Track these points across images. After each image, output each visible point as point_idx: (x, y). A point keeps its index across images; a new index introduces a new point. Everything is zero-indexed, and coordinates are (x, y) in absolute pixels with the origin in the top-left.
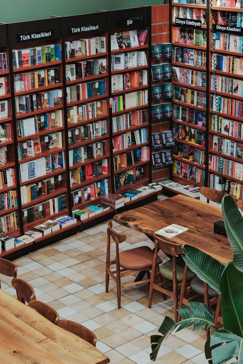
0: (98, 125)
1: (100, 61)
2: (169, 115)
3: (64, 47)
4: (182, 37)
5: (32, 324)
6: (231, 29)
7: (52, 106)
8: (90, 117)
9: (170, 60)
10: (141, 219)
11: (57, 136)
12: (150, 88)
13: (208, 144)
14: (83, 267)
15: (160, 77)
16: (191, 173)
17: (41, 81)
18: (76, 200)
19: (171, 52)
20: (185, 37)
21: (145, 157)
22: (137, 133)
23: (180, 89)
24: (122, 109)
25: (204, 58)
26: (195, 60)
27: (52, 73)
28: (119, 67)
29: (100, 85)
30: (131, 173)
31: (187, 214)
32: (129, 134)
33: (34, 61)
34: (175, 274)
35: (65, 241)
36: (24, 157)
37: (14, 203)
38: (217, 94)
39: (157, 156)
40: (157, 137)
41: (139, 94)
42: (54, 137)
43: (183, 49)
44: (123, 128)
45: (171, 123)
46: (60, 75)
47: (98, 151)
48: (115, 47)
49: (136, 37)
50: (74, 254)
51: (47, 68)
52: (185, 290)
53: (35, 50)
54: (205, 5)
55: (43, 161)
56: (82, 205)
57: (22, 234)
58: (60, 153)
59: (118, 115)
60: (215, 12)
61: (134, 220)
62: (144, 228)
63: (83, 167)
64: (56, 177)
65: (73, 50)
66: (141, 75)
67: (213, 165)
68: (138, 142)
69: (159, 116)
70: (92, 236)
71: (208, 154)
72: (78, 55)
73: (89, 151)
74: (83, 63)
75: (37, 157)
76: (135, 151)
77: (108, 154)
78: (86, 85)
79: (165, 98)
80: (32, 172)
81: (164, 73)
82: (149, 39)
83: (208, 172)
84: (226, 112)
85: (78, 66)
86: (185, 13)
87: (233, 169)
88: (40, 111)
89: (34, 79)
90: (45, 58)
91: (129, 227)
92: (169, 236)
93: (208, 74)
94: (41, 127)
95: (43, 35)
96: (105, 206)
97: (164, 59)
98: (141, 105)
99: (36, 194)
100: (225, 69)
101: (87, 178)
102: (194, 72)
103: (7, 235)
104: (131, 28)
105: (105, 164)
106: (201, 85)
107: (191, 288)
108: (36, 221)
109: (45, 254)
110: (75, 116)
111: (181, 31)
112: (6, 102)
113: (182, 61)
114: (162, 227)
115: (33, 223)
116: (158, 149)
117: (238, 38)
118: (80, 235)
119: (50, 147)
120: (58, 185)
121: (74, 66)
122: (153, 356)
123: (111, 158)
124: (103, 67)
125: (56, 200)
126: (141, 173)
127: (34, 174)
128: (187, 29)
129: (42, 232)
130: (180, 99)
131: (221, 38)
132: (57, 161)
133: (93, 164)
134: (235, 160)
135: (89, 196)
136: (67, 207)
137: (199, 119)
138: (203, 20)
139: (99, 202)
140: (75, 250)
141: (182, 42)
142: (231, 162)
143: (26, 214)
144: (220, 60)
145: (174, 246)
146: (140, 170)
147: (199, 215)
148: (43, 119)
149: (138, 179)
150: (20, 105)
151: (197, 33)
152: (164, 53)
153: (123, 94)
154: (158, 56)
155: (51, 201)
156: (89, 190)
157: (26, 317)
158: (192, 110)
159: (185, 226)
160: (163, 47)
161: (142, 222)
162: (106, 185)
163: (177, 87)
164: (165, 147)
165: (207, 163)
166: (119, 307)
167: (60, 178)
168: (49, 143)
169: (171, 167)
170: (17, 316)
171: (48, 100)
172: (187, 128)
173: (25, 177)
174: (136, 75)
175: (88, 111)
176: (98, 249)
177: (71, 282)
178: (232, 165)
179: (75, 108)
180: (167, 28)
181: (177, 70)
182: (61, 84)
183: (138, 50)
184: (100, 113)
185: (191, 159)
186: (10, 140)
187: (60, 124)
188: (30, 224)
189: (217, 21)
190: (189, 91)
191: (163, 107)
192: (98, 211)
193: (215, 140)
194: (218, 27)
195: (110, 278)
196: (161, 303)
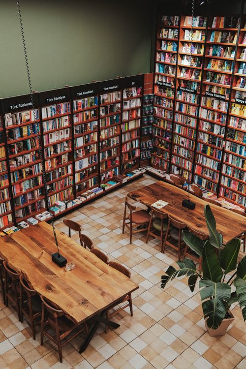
0: (114, 139)
1: (117, 105)
2: (151, 132)
3: (100, 98)
4: (160, 91)
5: (94, 263)
6: (189, 90)
7: (92, 130)
8: (111, 135)
9: (152, 103)
10: (143, 196)
11: (94, 146)
12: (141, 118)
13: (171, 149)
14: (108, 217)
15: (147, 112)
16: (161, 163)
17: (87, 117)
18: (103, 178)
19: (153, 99)
20: (161, 91)
21: (137, 155)
22: (134, 142)
23: (158, 119)
24: (127, 129)
25: (172, 104)
26: (166, 104)
27: (93, 112)
28: (127, 107)
29: (116, 118)
30: (130, 163)
31: (166, 193)
32: (130, 143)
33: (84, 106)
34: (162, 228)
35: (97, 201)
36: (77, 157)
37: (71, 182)
38: (178, 124)
39: (144, 154)
40: (144, 144)
41: (135, 121)
42: (92, 146)
43: (160, 98)
44: (127, 139)
45: (151, 136)
46: (97, 113)
47: (114, 153)
48: (125, 97)
49: (136, 91)
50: (103, 210)
51: (90, 110)
52: (168, 236)
53: (84, 100)
54: (174, 75)
55: (87, 159)
56: (105, 181)
57: (75, 198)
58: (95, 155)
59: (125, 133)
60: (179, 80)
61: (139, 197)
62: (145, 202)
63: (106, 162)
64: (93, 167)
65: (103, 99)
66: (137, 111)
67: (174, 161)
68: (134, 147)
69: (146, 133)
70: (111, 198)
71: (171, 155)
72: (106, 101)
73: (110, 153)
74: (108, 106)
75: (84, 157)
76: (132, 152)
77: (119, 154)
78: (109, 117)
79: (149, 123)
80: (81, 165)
81: (149, 110)
82: (142, 92)
83: (171, 164)
84: (183, 134)
85: (106, 108)
86: (162, 78)
87: (185, 164)
88: (86, 133)
89: (83, 116)
90: (89, 105)
91: (136, 201)
92: (159, 208)
93: (173, 112)
94: (86, 141)
95: (89, 92)
96: (117, 182)
97: (150, 102)
98: (137, 127)
99: (82, 177)
100: (183, 111)
101: (108, 167)
102: (166, 111)
103: (68, 199)
104: (133, 86)
105: (118, 159)
106: (169, 118)
107: (170, 236)
108: (82, 191)
109: (88, 209)
110: (103, 134)
111: (159, 88)
112: (69, 129)
113: (159, 104)
114: (155, 202)
115: (81, 192)
116: (144, 150)
117: (192, 95)
118: (104, 198)
119: (90, 151)
120: (93, 171)
121: (104, 108)
122: (163, 286)
123: (121, 156)
124: (118, 108)
125: (92, 179)
126: (135, 163)
127: (82, 167)
128: (163, 88)
129: (86, 197)
130: (157, 124)
131: (183, 94)
132: (93, 158)
133: (111, 159)
134: (186, 159)
135: (109, 176)
136: (98, 183)
137: (167, 136)
138: (172, 83)
139: (114, 179)
140: (103, 207)
141: (159, 93)
142: (184, 160)
143: (77, 188)
144: (181, 106)
145: (162, 214)
146: (134, 161)
147: (173, 194)
148: (87, 137)
149: (133, 165)
150: (76, 130)
151: (169, 90)
152: (150, 100)
153: (128, 122)
154: (147, 101)
155: (90, 180)
156: (109, 173)
157: (91, 259)
158: (163, 130)
159: (166, 202)
160: (149, 96)
161: (143, 198)
162: (118, 170)
163: (155, 117)
164: (148, 149)
165: (170, 159)
166: (131, 243)
167: (94, 168)
168: (89, 150)
169: (150, 159)
170: (86, 258)
171: (90, 127)
172: (160, 140)
173: (77, 168)
174: (135, 111)
175: (110, 132)
176: (115, 206)
177: (103, 227)
178: (185, 162)
179: (104, 130)
180: (152, 86)
181: (156, 108)
182: (97, 118)
183: (137, 98)
184: (116, 132)
185: (161, 156)
186: (70, 149)
187: (96, 139)
188: (79, 193)
189: (180, 85)
190: (162, 121)
191: (148, 128)
192: (114, 184)
193: (176, 147)
194: (181, 88)
195: (125, 227)
196: (152, 241)
